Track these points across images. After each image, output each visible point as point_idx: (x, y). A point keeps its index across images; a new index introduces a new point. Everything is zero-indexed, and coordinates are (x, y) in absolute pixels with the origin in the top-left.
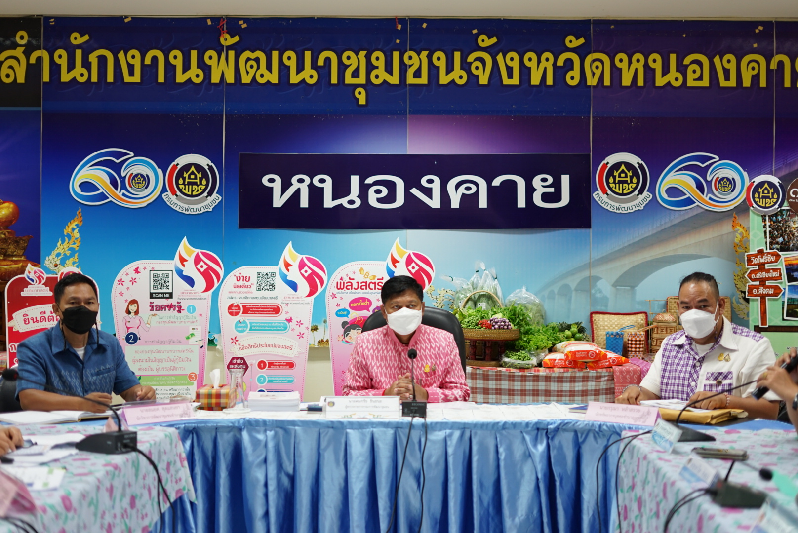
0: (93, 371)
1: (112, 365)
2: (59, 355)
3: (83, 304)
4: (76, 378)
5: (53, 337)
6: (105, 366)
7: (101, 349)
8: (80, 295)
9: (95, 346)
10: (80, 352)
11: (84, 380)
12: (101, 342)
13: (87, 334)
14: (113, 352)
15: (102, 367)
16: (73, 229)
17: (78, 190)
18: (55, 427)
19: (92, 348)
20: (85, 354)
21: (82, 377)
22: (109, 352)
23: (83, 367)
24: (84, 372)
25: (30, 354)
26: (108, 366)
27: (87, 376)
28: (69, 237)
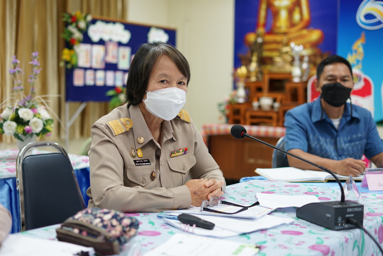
0: (346, 139)
1: (364, 134)
2: (317, 124)
3: (339, 81)
4: (331, 144)
5: (314, 109)
6: (357, 135)
7: (354, 121)
8: (336, 73)
9: (349, 118)
10: (336, 123)
11: (338, 146)
12: (355, 115)
13: (342, 107)
14: (366, 123)
15: (354, 136)
16: (358, 47)
17: (363, 19)
18: (298, 186)
19: (346, 120)
20: (340, 125)
21: (336, 144)
22: (362, 124)
23: (337, 135)
24: (338, 139)
25: (294, 121)
26: (359, 135)
27: (341, 143)
28: (356, 51)
